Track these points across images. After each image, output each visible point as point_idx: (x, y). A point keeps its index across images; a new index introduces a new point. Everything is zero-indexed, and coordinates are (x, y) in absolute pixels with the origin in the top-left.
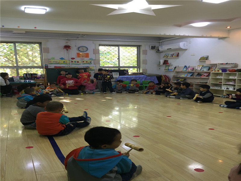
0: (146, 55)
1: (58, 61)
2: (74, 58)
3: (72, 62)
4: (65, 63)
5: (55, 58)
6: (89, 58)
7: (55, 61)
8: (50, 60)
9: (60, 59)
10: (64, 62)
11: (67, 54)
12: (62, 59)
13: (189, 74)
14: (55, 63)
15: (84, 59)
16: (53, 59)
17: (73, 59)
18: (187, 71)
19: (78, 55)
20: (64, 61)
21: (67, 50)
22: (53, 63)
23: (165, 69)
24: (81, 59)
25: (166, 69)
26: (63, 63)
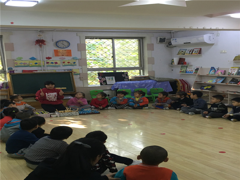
0: (152, 51)
1: (28, 62)
2: (51, 58)
3: (48, 63)
4: (37, 65)
5: (23, 58)
6: (72, 57)
7: (23, 62)
8: (15, 62)
9: (30, 59)
10: (36, 63)
11: (41, 52)
12: (33, 59)
13: (218, 79)
14: (22, 65)
15: (65, 58)
16: (20, 59)
17: (49, 58)
18: (217, 75)
19: (56, 53)
20: (35, 61)
21: (40, 46)
22: (20, 65)
23: (180, 72)
24: (60, 59)
25: (182, 71)
26: (35, 65)
